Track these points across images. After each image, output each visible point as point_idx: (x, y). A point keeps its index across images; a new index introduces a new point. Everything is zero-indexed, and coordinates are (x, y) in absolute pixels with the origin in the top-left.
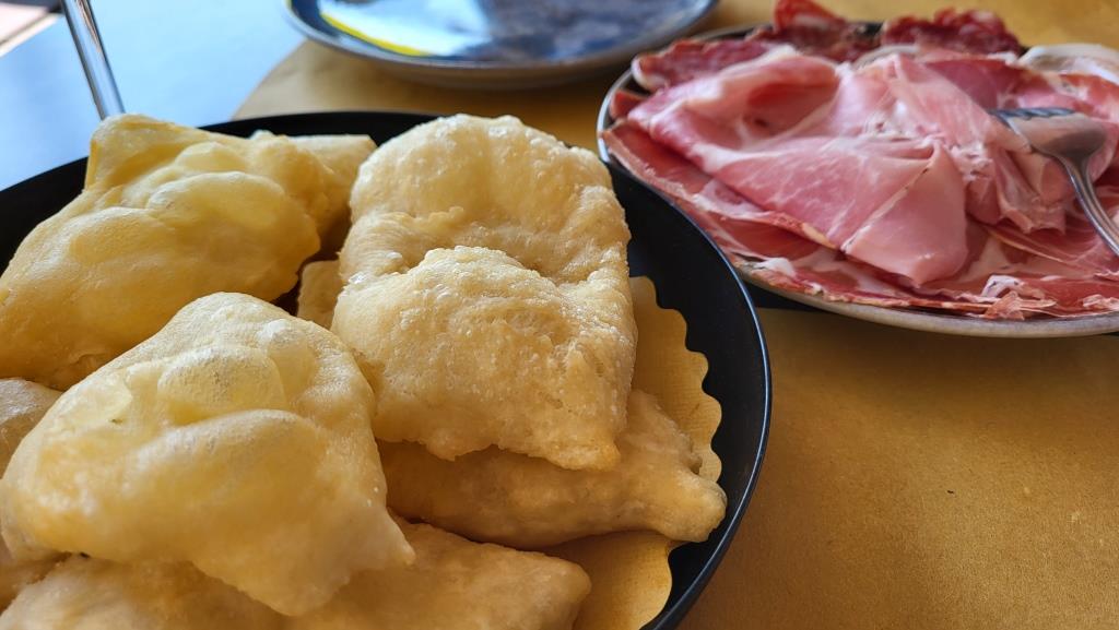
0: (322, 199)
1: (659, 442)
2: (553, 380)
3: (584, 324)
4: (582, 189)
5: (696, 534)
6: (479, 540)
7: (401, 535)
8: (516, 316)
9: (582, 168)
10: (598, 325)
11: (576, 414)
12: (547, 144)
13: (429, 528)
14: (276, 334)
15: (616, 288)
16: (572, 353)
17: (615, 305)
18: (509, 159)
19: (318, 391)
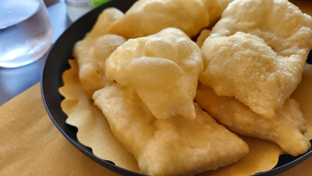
0: (214, 11)
1: (293, 118)
2: (261, 83)
3: (280, 69)
4: (301, 27)
5: (293, 153)
6: (219, 123)
7: (194, 110)
8: (257, 59)
9: (304, 20)
10: (286, 71)
11: (265, 96)
12: (294, 9)
13: (206, 113)
14: (181, 41)
15: (299, 62)
16: (271, 76)
17: (296, 68)
18: (278, 11)
19: (187, 61)
